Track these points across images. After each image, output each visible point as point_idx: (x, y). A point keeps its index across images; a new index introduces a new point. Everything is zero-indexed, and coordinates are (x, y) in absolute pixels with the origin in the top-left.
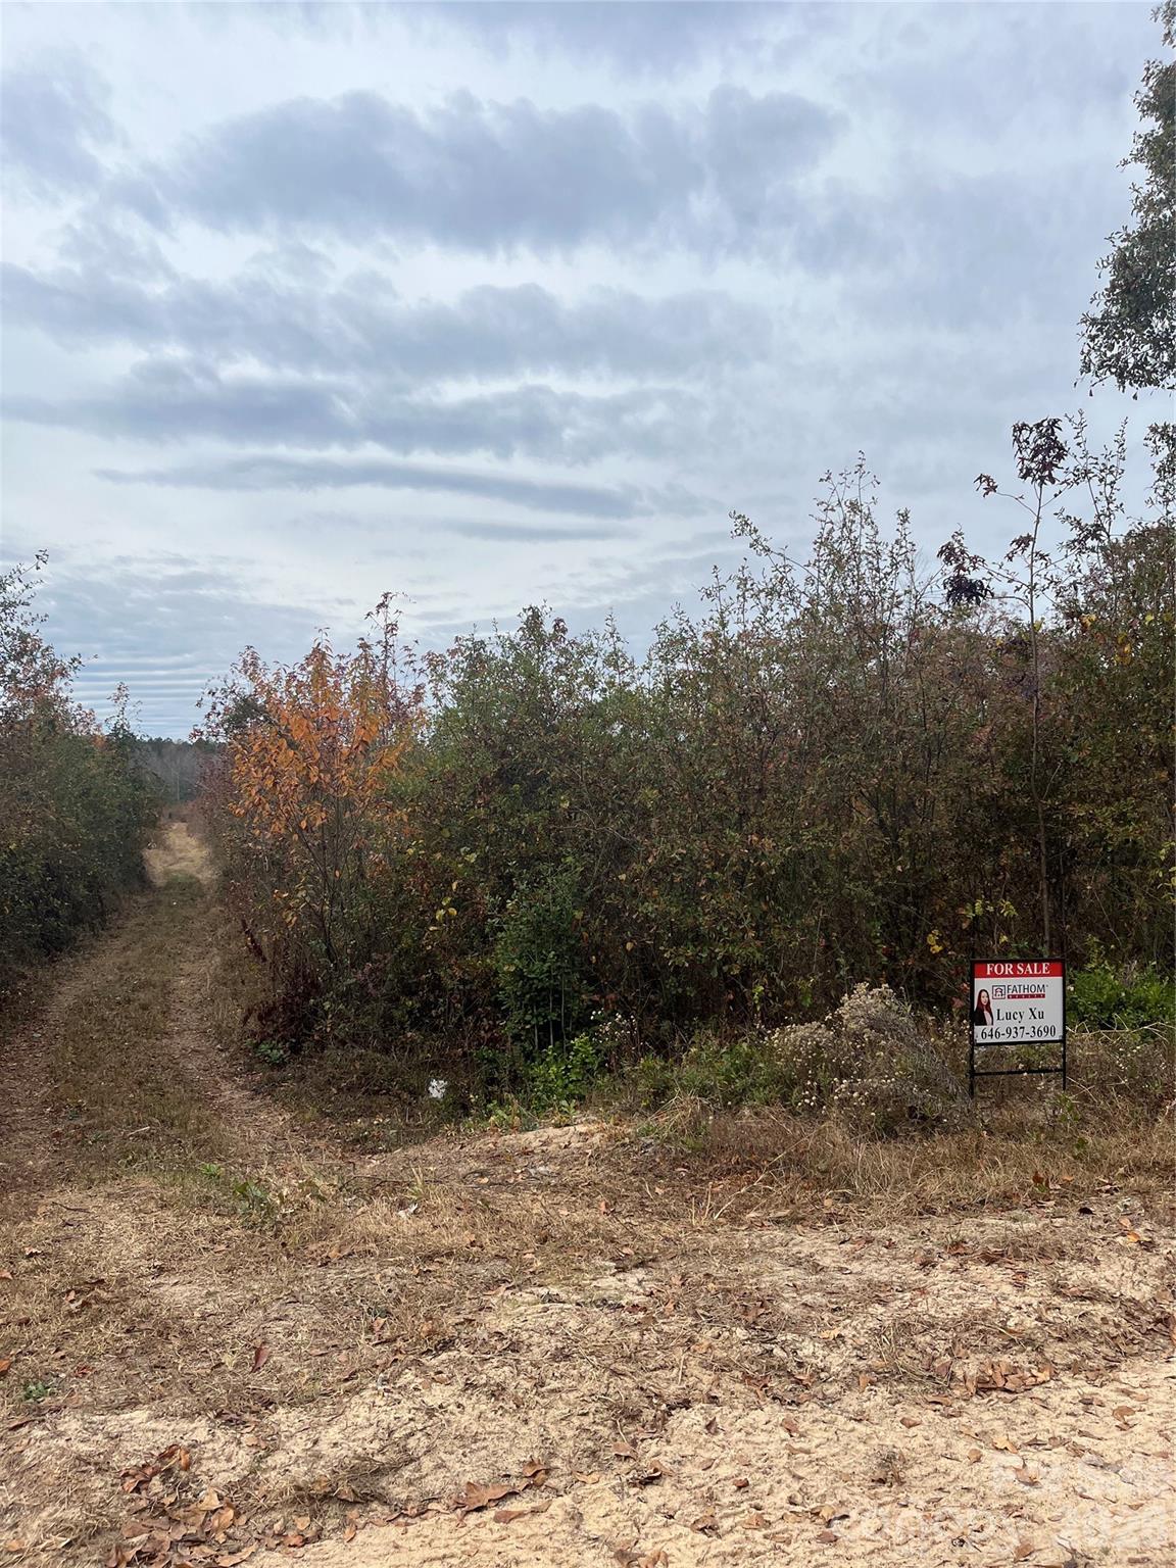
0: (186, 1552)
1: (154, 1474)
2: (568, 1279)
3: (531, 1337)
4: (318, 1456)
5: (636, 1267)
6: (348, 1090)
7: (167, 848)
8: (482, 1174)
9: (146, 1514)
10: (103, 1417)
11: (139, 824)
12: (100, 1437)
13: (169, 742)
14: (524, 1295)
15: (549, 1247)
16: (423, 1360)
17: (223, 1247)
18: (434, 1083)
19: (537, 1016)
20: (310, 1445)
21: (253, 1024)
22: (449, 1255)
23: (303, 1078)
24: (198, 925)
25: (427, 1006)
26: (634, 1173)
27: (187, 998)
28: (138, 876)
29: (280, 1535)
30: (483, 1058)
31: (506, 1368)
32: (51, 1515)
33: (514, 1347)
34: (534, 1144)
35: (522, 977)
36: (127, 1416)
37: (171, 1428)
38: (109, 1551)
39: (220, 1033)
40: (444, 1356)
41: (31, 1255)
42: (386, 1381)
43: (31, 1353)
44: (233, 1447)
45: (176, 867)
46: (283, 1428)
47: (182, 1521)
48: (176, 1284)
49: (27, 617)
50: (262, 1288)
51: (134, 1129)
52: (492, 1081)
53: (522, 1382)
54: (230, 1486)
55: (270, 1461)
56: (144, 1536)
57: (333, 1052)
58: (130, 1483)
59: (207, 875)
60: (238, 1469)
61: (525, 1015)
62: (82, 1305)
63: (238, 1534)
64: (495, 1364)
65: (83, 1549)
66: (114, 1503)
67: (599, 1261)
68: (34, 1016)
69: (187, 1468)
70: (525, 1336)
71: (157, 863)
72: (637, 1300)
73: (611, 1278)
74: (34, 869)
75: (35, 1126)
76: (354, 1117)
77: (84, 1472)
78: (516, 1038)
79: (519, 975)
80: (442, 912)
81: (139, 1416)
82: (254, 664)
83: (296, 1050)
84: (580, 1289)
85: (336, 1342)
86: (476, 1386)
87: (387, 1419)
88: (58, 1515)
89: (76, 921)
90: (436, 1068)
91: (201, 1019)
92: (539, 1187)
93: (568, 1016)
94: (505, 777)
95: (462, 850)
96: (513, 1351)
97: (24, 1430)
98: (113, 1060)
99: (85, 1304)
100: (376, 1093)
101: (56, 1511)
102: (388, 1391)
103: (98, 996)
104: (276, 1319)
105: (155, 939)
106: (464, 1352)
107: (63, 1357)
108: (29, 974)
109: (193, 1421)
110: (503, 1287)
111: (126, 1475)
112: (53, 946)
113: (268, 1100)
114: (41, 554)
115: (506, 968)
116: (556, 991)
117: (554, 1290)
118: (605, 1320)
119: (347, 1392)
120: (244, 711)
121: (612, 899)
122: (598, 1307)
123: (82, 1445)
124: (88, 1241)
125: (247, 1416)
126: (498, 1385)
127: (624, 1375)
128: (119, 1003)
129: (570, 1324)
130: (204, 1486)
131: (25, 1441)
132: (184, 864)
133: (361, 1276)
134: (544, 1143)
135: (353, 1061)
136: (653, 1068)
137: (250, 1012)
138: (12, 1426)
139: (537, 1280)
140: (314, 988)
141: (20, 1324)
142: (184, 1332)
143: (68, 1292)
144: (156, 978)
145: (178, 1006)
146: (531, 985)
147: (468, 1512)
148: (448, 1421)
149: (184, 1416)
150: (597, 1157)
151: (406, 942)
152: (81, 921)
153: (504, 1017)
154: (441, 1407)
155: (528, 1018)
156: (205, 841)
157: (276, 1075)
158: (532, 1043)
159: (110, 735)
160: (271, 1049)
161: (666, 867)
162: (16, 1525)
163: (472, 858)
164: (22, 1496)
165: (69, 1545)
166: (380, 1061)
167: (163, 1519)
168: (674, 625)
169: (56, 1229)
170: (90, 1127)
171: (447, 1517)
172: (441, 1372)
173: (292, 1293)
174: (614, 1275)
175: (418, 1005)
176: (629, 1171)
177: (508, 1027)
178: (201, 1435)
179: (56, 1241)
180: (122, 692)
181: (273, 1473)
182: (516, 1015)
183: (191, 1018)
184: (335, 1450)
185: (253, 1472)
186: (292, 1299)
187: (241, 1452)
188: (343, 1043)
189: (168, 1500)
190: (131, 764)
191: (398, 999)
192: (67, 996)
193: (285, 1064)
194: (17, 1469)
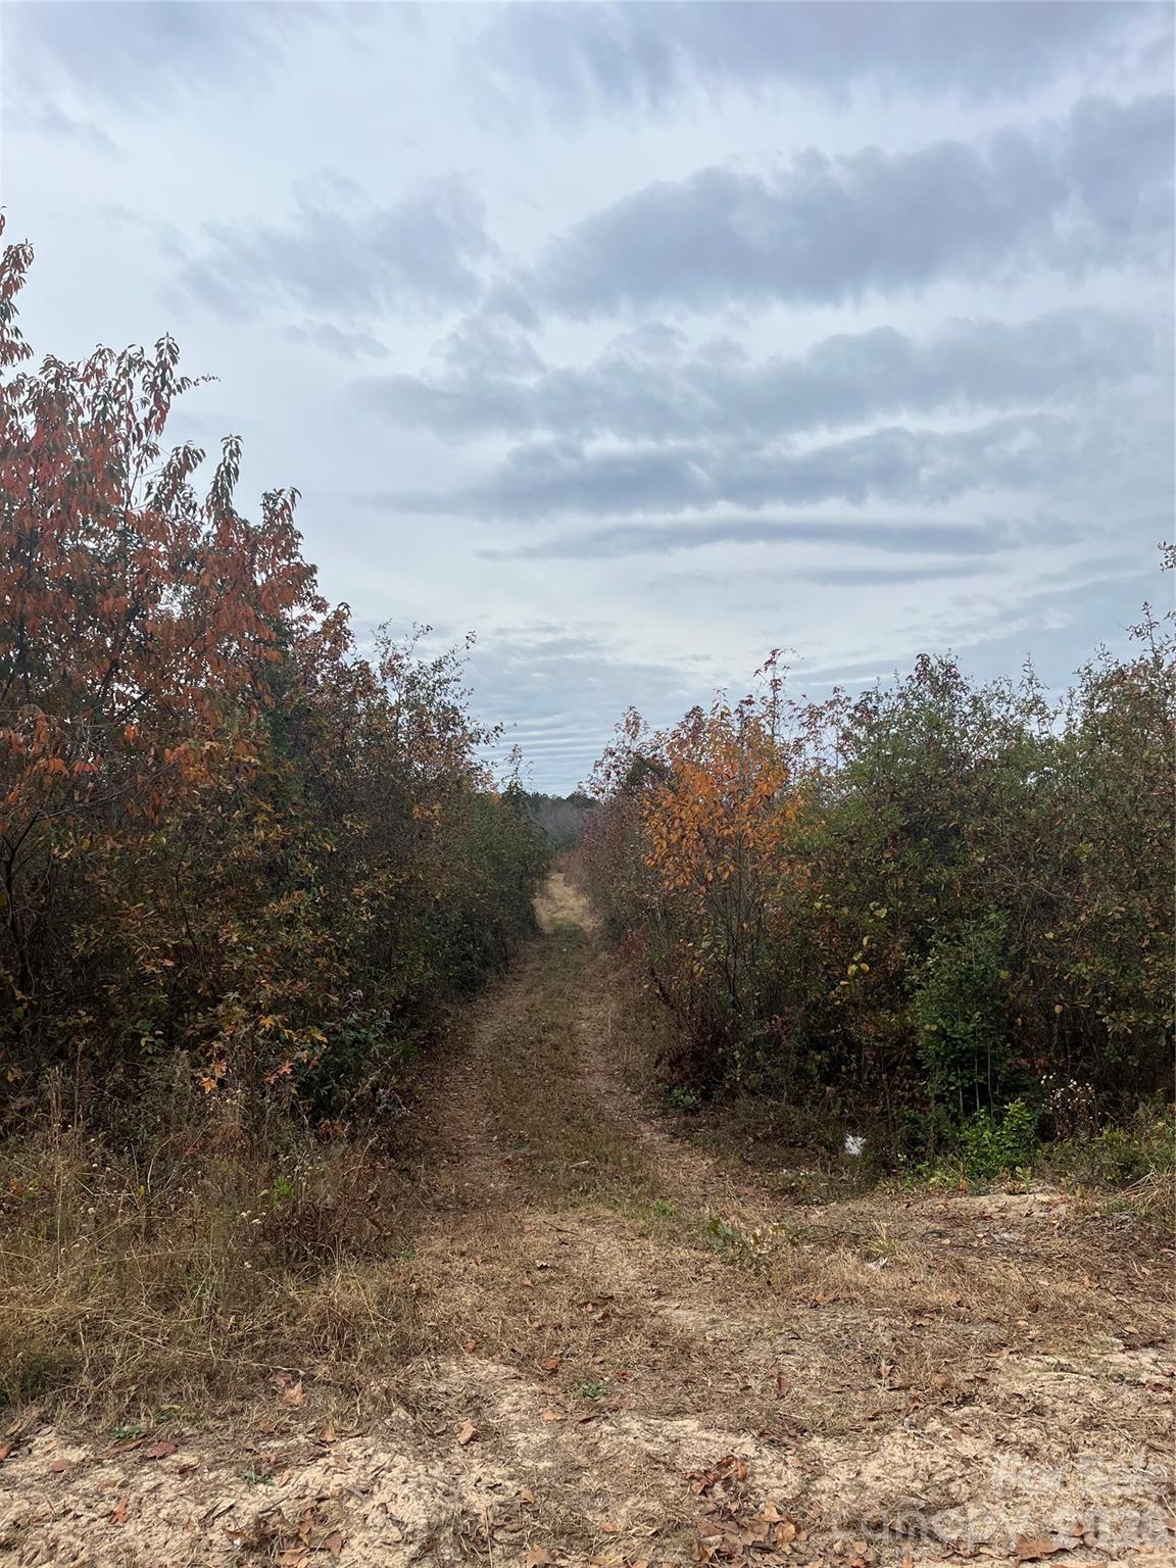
0: (758, 1557)
1: (715, 1481)
2: (1074, 1350)
3: (1055, 1402)
4: (863, 1487)
5: (1146, 1346)
6: (765, 1139)
7: (550, 898)
8: (941, 1235)
9: (716, 1516)
10: (658, 1422)
11: (531, 875)
12: (661, 1439)
13: (545, 798)
14: (1030, 1361)
15: (1042, 1316)
16: (946, 1411)
17: (709, 1279)
18: (850, 1139)
19: (962, 1078)
20: (853, 1476)
21: (662, 1070)
22: (938, 1312)
23: (717, 1126)
24: (588, 971)
25: (838, 1061)
26: (1112, 1250)
27: (591, 1041)
28: (530, 922)
29: (840, 1555)
30: (904, 1118)
31: (1034, 1430)
32: (635, 1504)
33: (1038, 1410)
34: (990, 1210)
35: (944, 1037)
36: (680, 1423)
37: (721, 1440)
38: (691, 1545)
39: (628, 1076)
40: (966, 1410)
41: (542, 1267)
42: (912, 1425)
43: (573, 1355)
44: (780, 1467)
45: (559, 915)
46: (823, 1455)
47: (749, 1529)
48: (678, 1308)
49: (458, 692)
50: (762, 1322)
51: (575, 1161)
52: (915, 1142)
53: (1054, 1445)
54: (786, 1503)
55: (818, 1485)
56: (719, 1537)
57: (743, 1101)
58: (697, 1486)
59: (589, 924)
60: (790, 1487)
61: (948, 1076)
62: (603, 1317)
63: (802, 1548)
64: (1023, 1424)
65: (668, 1540)
66: (687, 1502)
67: (1102, 1336)
68: (462, 1050)
69: (744, 1479)
70: (1048, 1401)
71: (544, 911)
72: (1158, 1379)
73: (1121, 1355)
74: (455, 915)
75: (486, 1152)
76: (779, 1167)
77: (656, 1469)
78: (940, 1099)
79: (941, 1034)
80: (854, 967)
81: (691, 1424)
82: (636, 724)
83: (706, 1097)
84: (1091, 1362)
85: (848, 1382)
86: (1007, 1443)
87: (925, 1460)
88: (640, 1505)
89: (485, 964)
90: (854, 1125)
91: (608, 1061)
92: (1009, 1254)
93: (994, 1079)
94: (912, 831)
95: (871, 905)
96: (1038, 1414)
97: (593, 1424)
98: (541, 1095)
99: (605, 1316)
100: (792, 1145)
101: (639, 1502)
102: (918, 1436)
103: (514, 1035)
104: (784, 1352)
105: (554, 983)
106: (987, 1409)
107: (602, 1362)
108: (452, 1011)
109: (739, 1436)
110: (1005, 1351)
111: (692, 1478)
112: (469, 987)
113: (687, 1144)
114: (470, 635)
115: (927, 1027)
116: (981, 1052)
117: (1063, 1361)
118: (1130, 1395)
119: (876, 1430)
120: (641, 771)
121: (1039, 959)
122: (1115, 1382)
123: (647, 1444)
124: (585, 1260)
125: (786, 1439)
126: (1029, 1445)
127: (1162, 1451)
128: (532, 1043)
129: (1092, 1395)
130: (762, 1499)
131: (598, 1435)
132: (565, 912)
133: (855, 1322)
134: (1001, 1210)
135: (767, 1111)
136: (1118, 1141)
137: (661, 1057)
138: (581, 1419)
139: (1037, 1348)
140: (720, 1038)
141: (555, 1329)
142: (703, 1353)
143: (586, 1304)
144: (561, 1020)
145: (584, 1048)
146: (954, 1046)
147: (1022, 1561)
148: (986, 1473)
149: (730, 1430)
150: (1065, 1229)
151: (812, 997)
152: (488, 964)
153: (923, 1077)
154: (975, 1457)
155: (952, 1079)
156: (582, 890)
157: (692, 1120)
158: (956, 1105)
159: (506, 793)
160: (684, 1095)
161: (1099, 926)
162: (606, 1509)
163: (883, 913)
164: (606, 1483)
165: (656, 1534)
166: (796, 1115)
167: (733, 1523)
168: (1098, 668)
169: (555, 1246)
170: (537, 1157)
171: (1001, 1563)
172: (967, 1425)
173: (792, 1330)
174: (1123, 1352)
175: (827, 1060)
176: (1106, 1247)
177: (932, 1088)
178: (749, 1450)
179: (558, 1257)
180: (516, 754)
181: (824, 1497)
182: (938, 1076)
183: (597, 1060)
184: (878, 1483)
185: (805, 1492)
186: (794, 1336)
187: (789, 1472)
188: (753, 1093)
189: (734, 1507)
190: (523, 820)
191: (807, 1053)
192: (487, 1033)
193: (698, 1110)
194: (596, 1459)
